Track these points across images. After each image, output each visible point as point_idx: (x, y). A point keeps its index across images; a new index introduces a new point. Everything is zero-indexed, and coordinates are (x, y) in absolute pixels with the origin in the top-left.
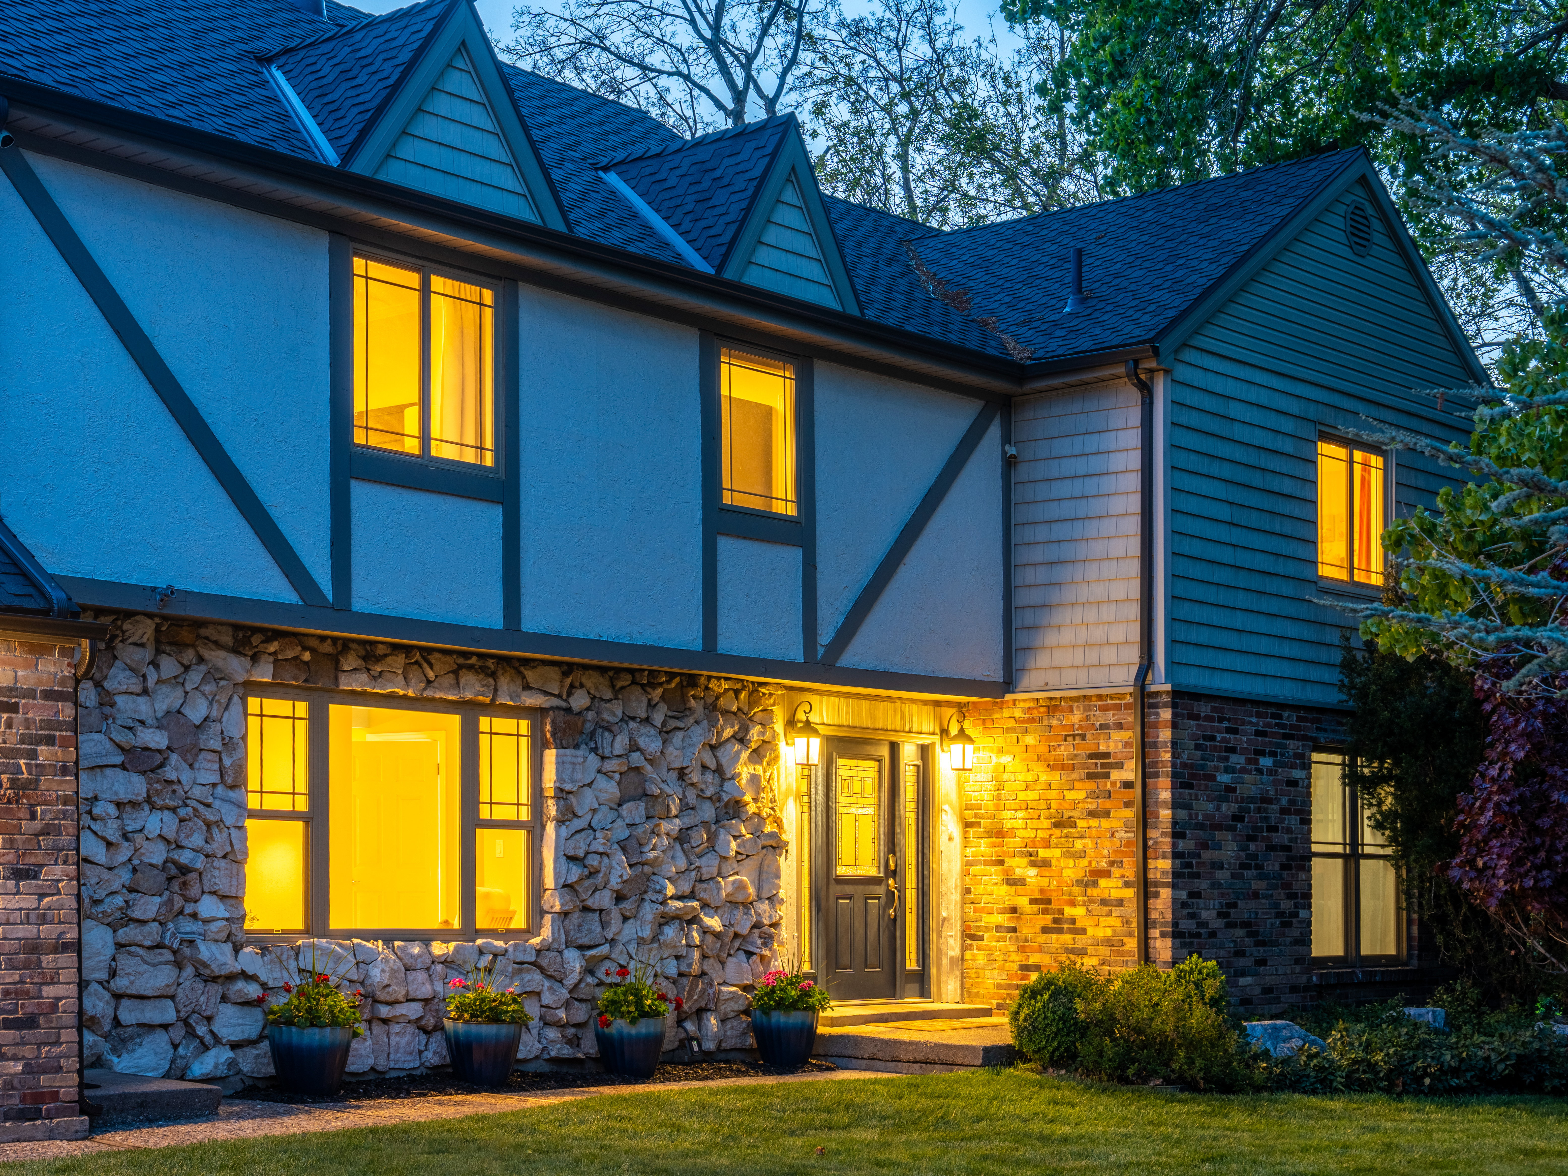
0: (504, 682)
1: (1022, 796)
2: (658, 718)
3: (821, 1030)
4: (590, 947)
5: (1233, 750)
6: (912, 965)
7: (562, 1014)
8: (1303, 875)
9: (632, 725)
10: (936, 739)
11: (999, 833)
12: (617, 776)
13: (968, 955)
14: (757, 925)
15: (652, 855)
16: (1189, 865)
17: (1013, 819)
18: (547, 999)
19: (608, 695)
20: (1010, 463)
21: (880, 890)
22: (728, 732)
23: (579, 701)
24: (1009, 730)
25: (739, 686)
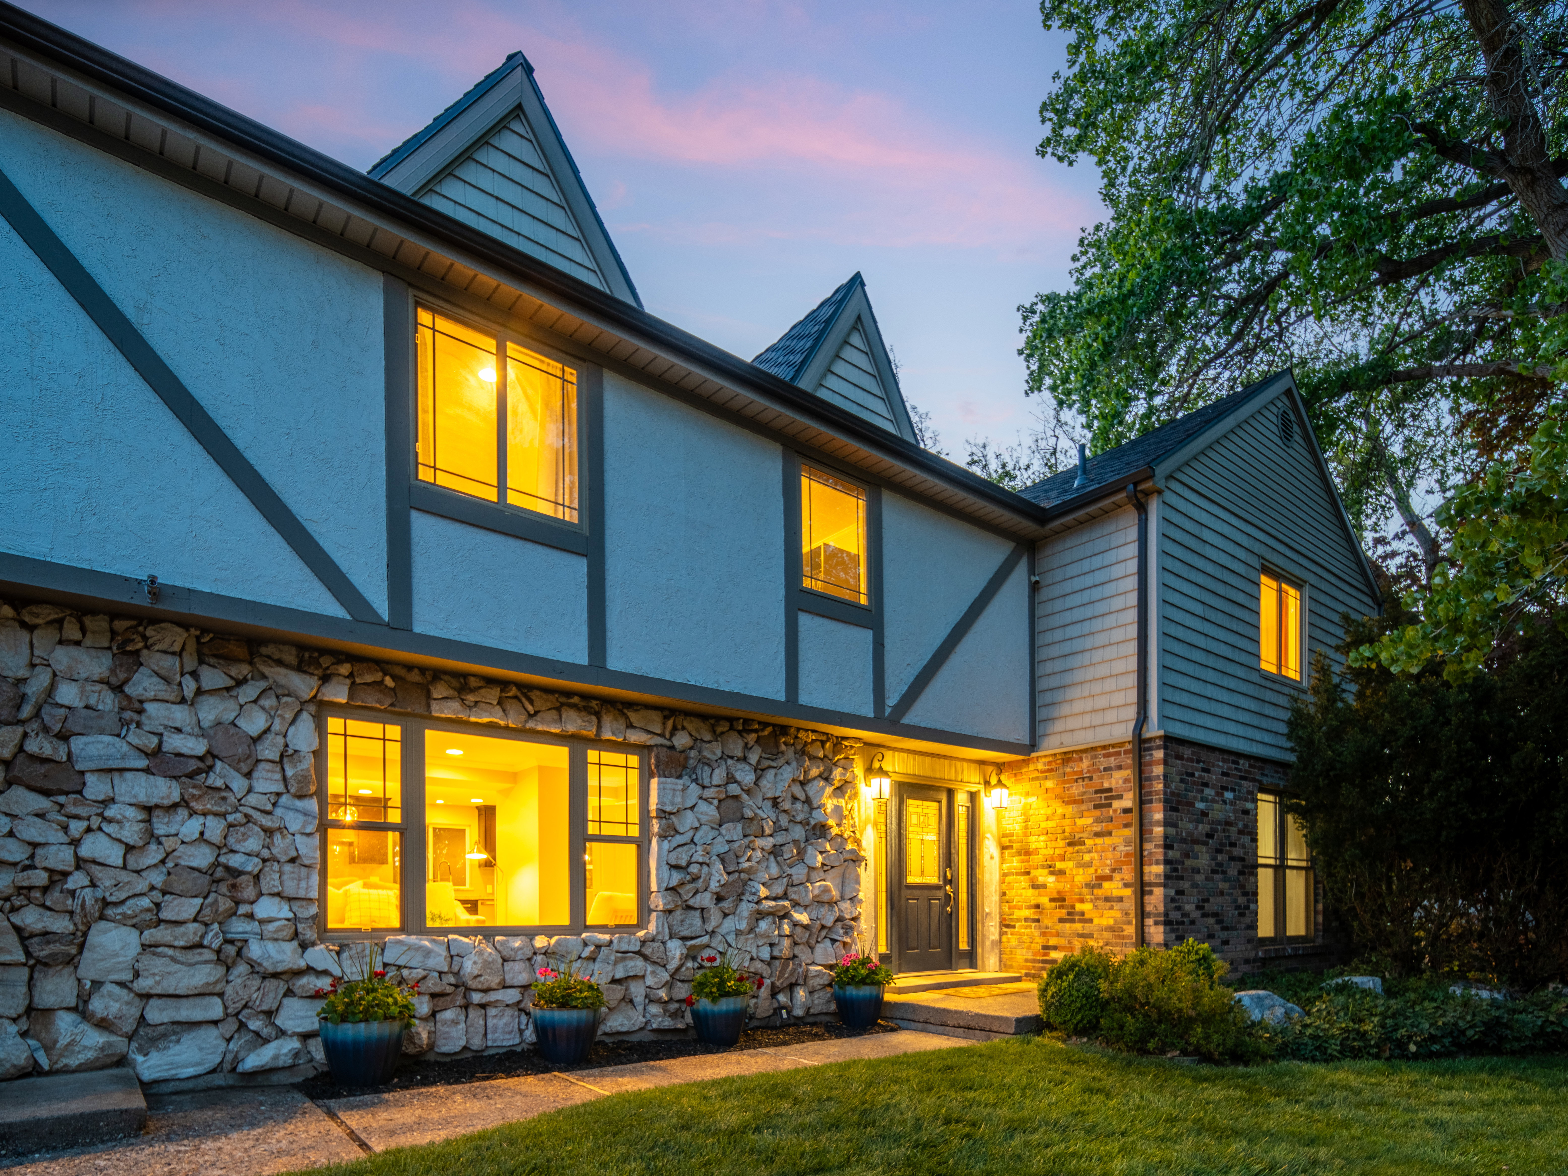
0: (607, 720)
1: (1043, 825)
2: (753, 758)
3: (888, 997)
4: (692, 938)
5: (1206, 785)
6: (963, 946)
7: (663, 994)
8: (1252, 879)
9: (730, 762)
10: (981, 787)
11: (1026, 852)
12: (716, 802)
13: (1004, 938)
14: (840, 919)
15: (746, 865)
16: (1176, 870)
17: (1037, 842)
18: (650, 981)
19: (708, 737)
20: (1034, 588)
21: (940, 894)
22: (814, 772)
23: (681, 740)
24: (1033, 779)
25: (824, 738)
